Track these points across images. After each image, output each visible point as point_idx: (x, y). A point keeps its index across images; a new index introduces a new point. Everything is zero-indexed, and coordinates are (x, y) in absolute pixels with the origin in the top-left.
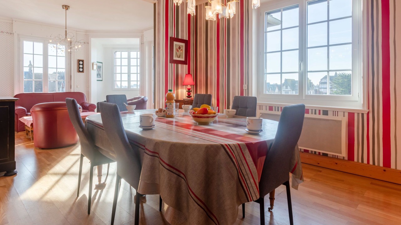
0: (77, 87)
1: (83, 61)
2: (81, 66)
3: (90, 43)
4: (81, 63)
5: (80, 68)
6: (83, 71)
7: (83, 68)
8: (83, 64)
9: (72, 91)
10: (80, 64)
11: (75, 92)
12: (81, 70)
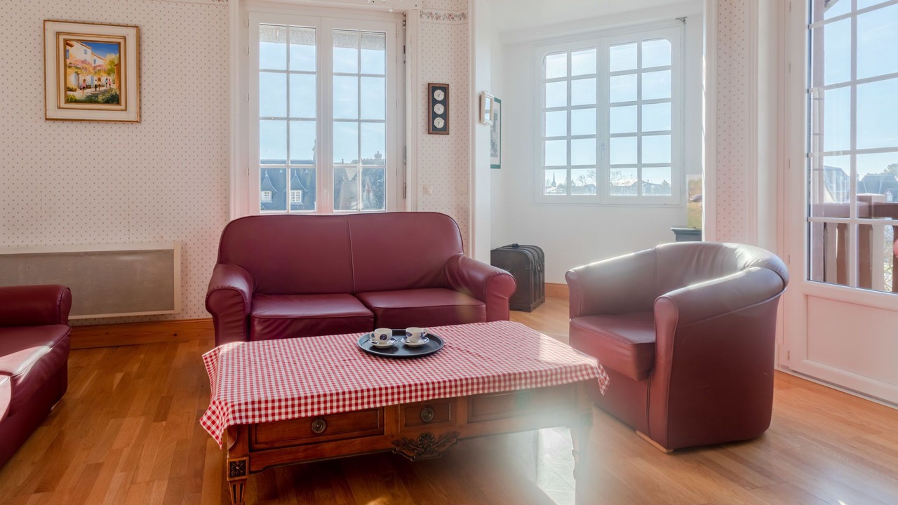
0: (426, 191)
1: (445, 88)
2: (439, 109)
3: (470, 15)
4: (439, 95)
5: (435, 115)
6: (445, 130)
7: (445, 116)
8: (445, 102)
9: (409, 210)
10: (435, 102)
11: (420, 210)
12: (439, 123)
